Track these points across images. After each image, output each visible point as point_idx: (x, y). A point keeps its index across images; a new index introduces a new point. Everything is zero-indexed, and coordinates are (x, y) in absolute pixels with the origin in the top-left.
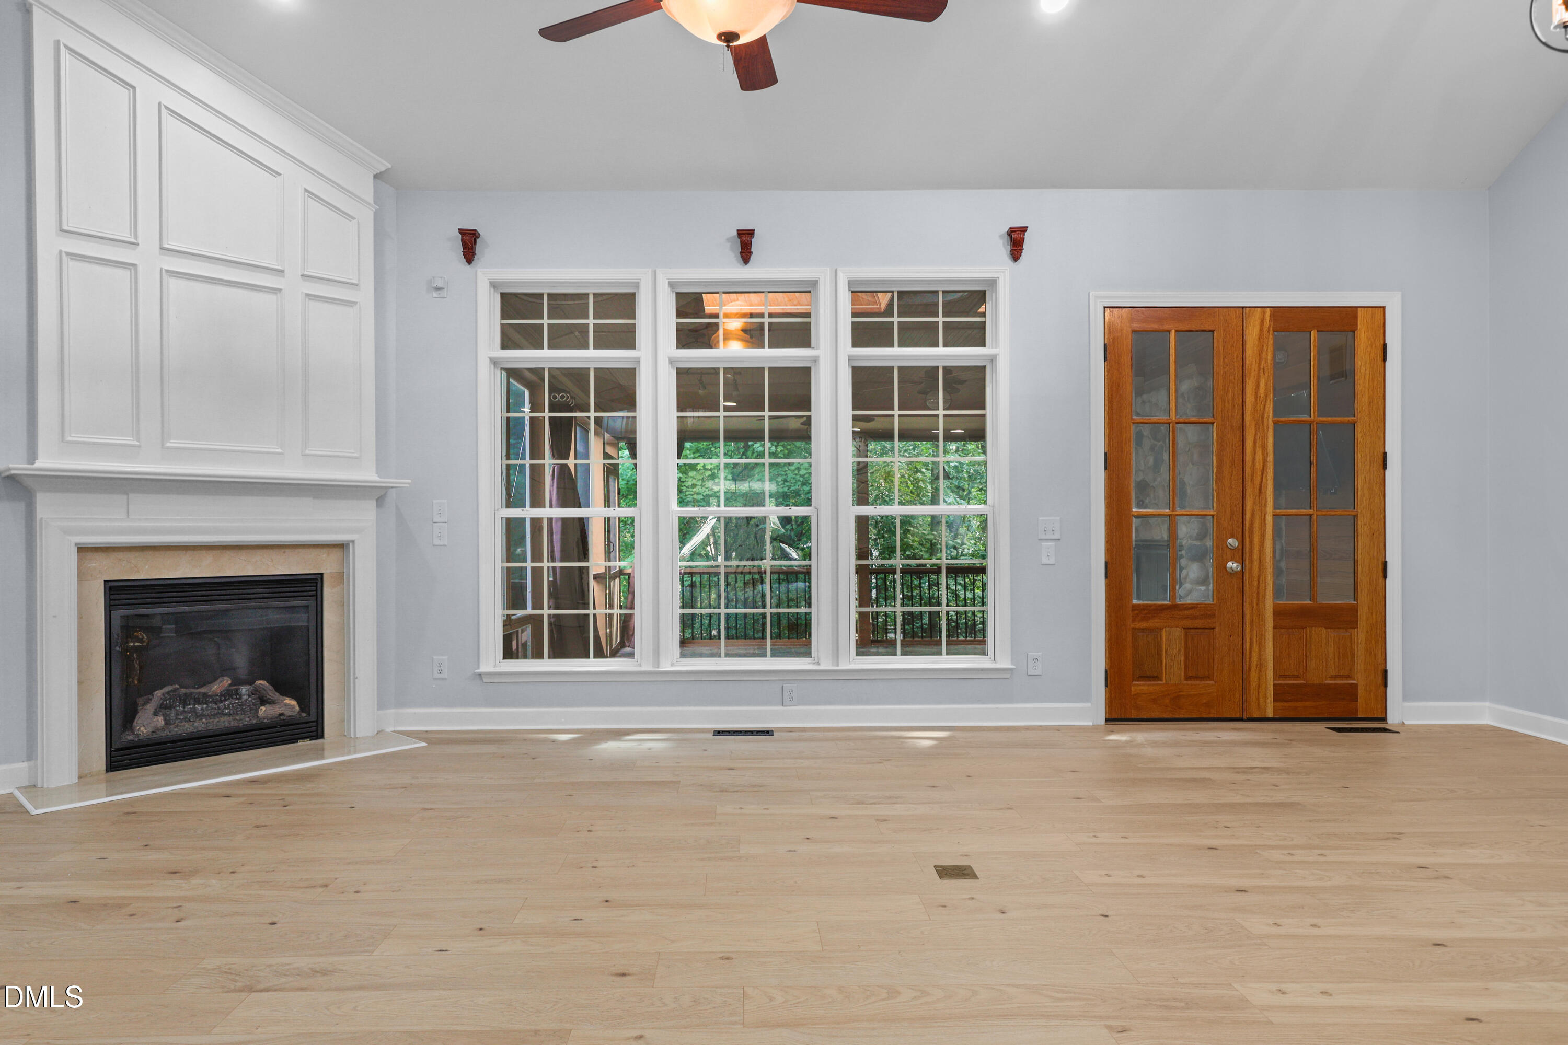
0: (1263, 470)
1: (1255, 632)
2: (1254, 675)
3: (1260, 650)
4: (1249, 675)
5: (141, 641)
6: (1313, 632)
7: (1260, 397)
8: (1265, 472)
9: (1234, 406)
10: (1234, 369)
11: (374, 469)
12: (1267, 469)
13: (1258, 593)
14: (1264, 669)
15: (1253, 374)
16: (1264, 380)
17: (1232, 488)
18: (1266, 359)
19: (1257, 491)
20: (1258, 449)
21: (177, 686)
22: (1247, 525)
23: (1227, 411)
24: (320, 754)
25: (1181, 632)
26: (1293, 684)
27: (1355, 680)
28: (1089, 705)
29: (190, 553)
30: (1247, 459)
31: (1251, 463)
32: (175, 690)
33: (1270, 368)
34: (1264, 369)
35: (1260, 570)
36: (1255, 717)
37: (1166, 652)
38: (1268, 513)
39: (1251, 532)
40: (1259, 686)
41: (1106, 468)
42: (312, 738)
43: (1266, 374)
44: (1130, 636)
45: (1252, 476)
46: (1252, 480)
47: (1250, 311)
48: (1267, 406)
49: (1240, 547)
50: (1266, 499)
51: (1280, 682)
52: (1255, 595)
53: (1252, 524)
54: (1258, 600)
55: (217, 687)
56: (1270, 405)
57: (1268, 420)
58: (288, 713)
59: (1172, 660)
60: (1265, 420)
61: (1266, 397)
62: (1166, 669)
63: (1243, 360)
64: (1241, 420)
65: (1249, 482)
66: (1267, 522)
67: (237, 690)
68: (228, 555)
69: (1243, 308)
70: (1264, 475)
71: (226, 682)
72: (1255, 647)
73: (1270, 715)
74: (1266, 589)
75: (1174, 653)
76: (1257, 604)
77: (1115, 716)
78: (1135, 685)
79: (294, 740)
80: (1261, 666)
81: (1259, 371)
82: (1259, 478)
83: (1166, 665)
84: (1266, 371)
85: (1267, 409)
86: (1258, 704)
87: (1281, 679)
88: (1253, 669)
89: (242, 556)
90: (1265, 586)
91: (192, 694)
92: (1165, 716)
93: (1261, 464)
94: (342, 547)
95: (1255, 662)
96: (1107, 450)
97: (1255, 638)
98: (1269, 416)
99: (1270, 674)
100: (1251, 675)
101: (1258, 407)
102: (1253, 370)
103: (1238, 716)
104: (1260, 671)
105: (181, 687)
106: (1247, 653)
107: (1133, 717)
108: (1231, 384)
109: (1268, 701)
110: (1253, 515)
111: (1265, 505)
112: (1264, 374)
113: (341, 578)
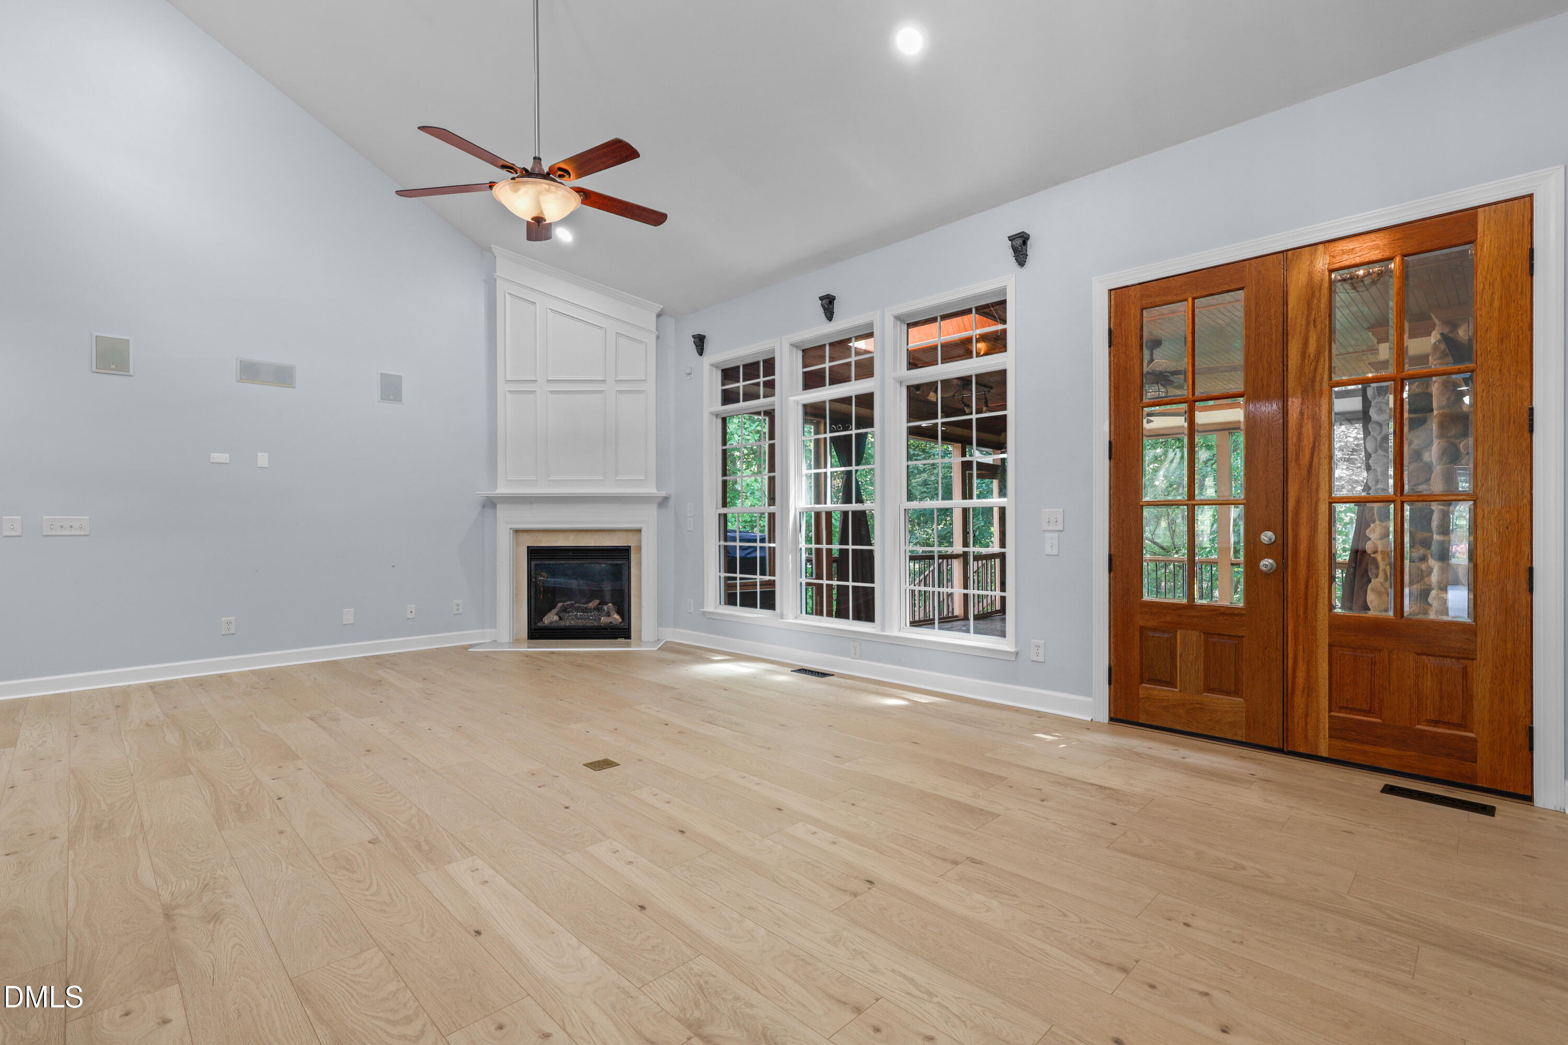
0: (1313, 448)
1: (1301, 647)
2: (1299, 700)
3: (1308, 671)
4: (1292, 698)
5: (544, 577)
6: (1395, 656)
7: (1309, 356)
8: (1317, 449)
9: (1271, 373)
10: (1271, 329)
11: (655, 486)
12: (1319, 445)
13: (1306, 599)
14: (1314, 695)
15: (1298, 330)
16: (1314, 336)
17: (1267, 471)
18: (1319, 307)
19: (1305, 473)
20: (1306, 421)
21: (573, 602)
22: (1290, 515)
23: (1262, 380)
24: (629, 645)
25: (1200, 636)
26: (1360, 720)
27: (1471, 731)
28: (1090, 700)
29: (564, 533)
30: (1290, 434)
31: (1295, 440)
32: (572, 604)
33: (1325, 318)
34: (1315, 321)
35: (1309, 570)
36: (1301, 751)
37: (1180, 657)
38: (1321, 501)
39: (1296, 524)
40: (1307, 715)
41: (1110, 458)
42: (626, 638)
43: (1319, 327)
44: (1137, 634)
45: (1297, 455)
46: (1297, 459)
47: (1293, 254)
48: (1320, 366)
49: (1280, 542)
50: (1318, 482)
51: (1341, 715)
52: (1301, 601)
53: (1297, 513)
54: (1306, 608)
55: (591, 605)
56: (1324, 365)
57: (1321, 384)
58: (614, 622)
59: (1187, 666)
60: (1317, 384)
61: (1319, 355)
62: (1180, 676)
63: (1285, 315)
64: (1281, 389)
65: (1293, 462)
66: (1320, 512)
67: (602, 607)
68: (582, 535)
69: (1283, 252)
70: (1316, 453)
71: (596, 602)
72: (1302, 666)
73: (1324, 754)
74: (1317, 595)
75: (1190, 659)
76: (1305, 612)
77: (1120, 717)
78: (1143, 687)
79: (616, 638)
80: (1310, 689)
81: (1308, 324)
82: (1307, 456)
83: (1181, 671)
84: (1318, 323)
85: (1320, 370)
86: (1306, 737)
87: (1343, 711)
88: (1298, 692)
89: (589, 535)
90: (1317, 591)
91: (580, 607)
92: (1178, 727)
93: (1311, 440)
94: (639, 531)
95: (1302, 685)
96: (1112, 437)
97: (1301, 654)
98: (1322, 379)
99: (1324, 703)
100: (1296, 699)
101: (1307, 370)
102: (1298, 325)
103: (1276, 745)
104: (1309, 696)
105: (576, 603)
106: (1290, 671)
107: (1140, 721)
108: (1266, 347)
109: (1321, 735)
110: (1298, 502)
111: (1317, 491)
112: (1315, 326)
113: (639, 548)
